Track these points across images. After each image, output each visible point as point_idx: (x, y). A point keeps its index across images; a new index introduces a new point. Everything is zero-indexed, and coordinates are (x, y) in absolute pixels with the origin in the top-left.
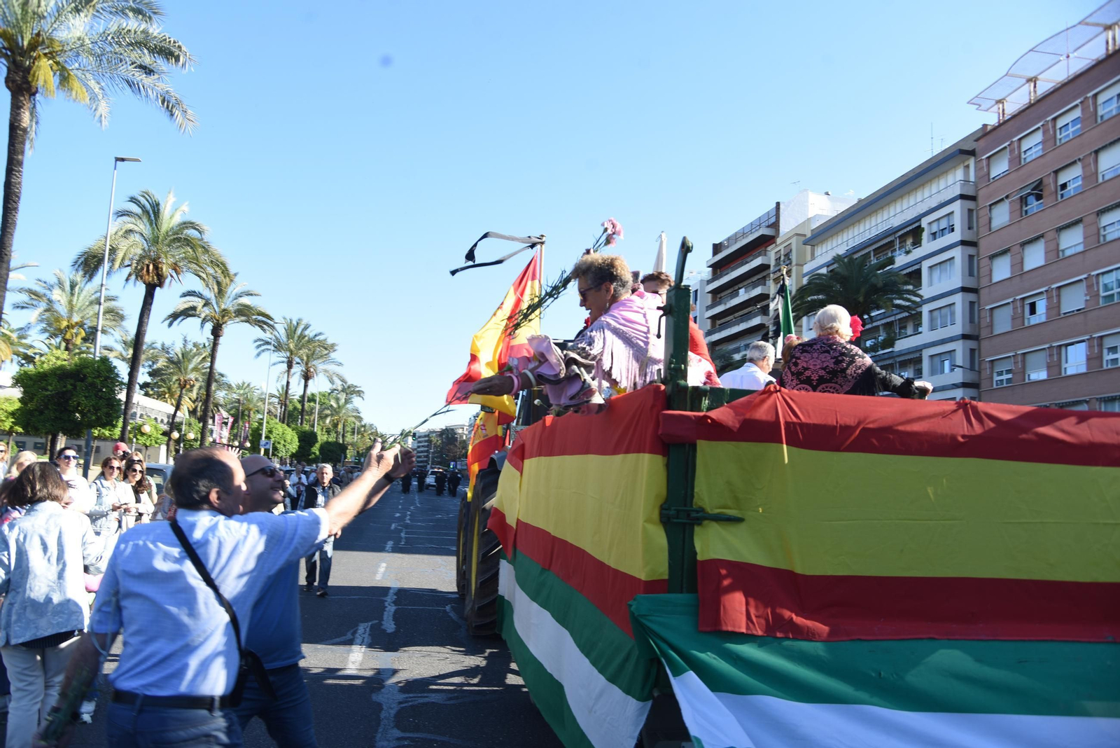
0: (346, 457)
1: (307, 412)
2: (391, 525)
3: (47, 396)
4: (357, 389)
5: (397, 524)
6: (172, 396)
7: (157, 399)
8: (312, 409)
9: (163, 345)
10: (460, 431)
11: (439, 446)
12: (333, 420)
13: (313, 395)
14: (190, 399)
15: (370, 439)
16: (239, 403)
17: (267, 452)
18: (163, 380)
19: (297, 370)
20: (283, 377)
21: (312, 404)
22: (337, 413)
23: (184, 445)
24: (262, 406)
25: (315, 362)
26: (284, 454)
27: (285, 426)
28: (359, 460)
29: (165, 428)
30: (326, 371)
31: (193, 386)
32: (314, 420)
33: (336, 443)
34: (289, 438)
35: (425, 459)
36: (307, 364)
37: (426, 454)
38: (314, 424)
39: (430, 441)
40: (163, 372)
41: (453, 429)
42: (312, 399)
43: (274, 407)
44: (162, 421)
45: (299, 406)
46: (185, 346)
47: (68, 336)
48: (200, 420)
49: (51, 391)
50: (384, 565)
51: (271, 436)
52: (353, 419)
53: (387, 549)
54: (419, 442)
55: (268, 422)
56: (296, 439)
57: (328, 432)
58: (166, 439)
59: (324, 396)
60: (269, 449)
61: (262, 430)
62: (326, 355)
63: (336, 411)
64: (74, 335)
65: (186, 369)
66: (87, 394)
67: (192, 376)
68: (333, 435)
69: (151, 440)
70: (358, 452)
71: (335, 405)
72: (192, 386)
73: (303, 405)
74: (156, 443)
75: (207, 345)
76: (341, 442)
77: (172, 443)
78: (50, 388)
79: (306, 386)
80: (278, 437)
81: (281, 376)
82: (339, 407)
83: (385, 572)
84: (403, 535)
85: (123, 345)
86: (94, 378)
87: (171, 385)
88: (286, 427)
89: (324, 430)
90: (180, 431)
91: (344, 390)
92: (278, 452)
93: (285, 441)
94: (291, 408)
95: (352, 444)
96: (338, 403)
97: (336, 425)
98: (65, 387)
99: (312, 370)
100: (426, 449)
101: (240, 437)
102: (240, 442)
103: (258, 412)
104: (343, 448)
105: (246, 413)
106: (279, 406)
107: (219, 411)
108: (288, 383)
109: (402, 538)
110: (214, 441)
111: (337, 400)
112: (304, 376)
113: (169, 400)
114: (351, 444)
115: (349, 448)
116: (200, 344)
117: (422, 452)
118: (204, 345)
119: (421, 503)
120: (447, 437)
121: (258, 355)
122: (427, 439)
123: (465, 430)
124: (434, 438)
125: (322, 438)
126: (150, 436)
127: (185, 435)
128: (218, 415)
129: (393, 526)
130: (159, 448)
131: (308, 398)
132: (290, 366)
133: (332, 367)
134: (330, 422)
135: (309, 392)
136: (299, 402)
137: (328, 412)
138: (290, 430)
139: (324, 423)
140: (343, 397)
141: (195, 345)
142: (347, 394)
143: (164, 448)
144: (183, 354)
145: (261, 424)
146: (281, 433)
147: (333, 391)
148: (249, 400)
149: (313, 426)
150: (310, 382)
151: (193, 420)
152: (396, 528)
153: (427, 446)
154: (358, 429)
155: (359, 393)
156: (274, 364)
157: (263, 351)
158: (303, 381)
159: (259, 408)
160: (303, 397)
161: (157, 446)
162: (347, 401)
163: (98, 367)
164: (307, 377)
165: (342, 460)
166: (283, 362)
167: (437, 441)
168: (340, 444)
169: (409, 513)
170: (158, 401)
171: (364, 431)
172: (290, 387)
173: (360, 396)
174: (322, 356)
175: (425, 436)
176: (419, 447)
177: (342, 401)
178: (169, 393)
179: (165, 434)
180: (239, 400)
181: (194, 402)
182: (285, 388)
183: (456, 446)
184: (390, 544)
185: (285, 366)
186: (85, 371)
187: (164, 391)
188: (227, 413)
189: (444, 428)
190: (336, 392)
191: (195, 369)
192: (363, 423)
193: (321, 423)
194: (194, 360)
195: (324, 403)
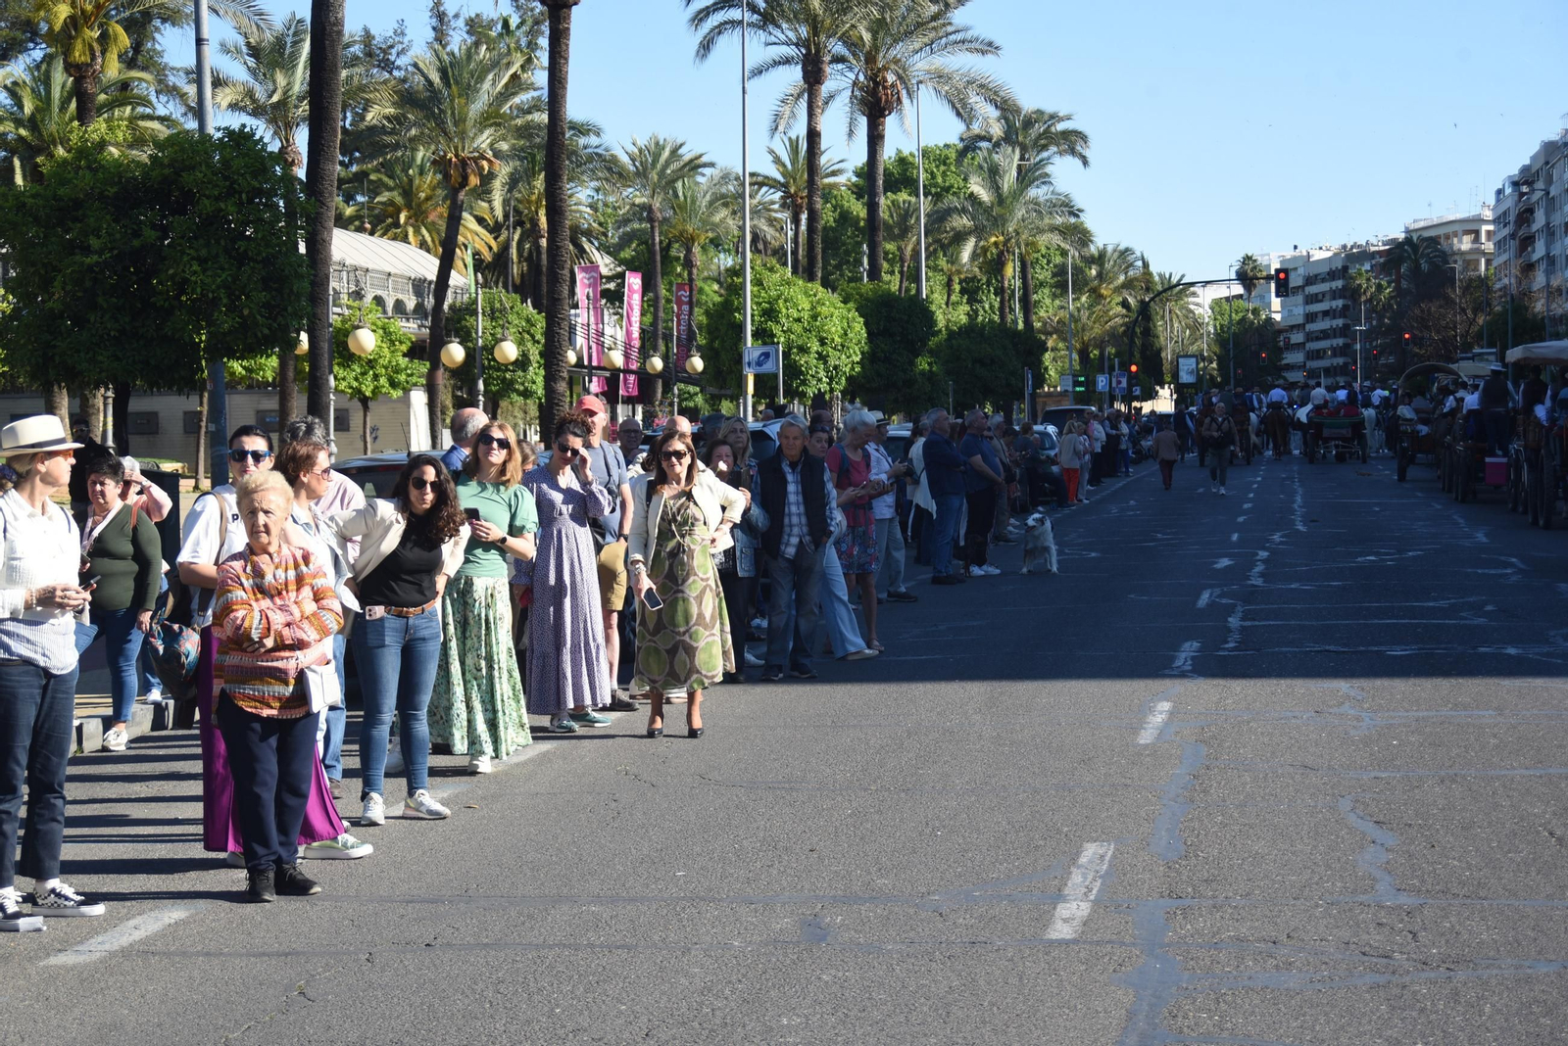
0: (1040, 379)
1: (888, 228)
2: (1198, 596)
3: (90, 268)
4: (1060, 127)
5: (1217, 591)
6: (419, 216)
7: (372, 233)
8: (906, 214)
9: (368, 37)
10: (1465, 244)
11: (1387, 307)
12: (985, 250)
13: (902, 161)
14: (480, 221)
15: (1125, 304)
16: (651, 220)
17: (765, 385)
18: (387, 168)
19: (839, 82)
20: (793, 115)
21: (903, 196)
22: (999, 222)
23: (486, 384)
24: (732, 224)
25: (898, 50)
26: (824, 387)
27: (816, 287)
28: (1090, 383)
29: (411, 329)
30: (941, 77)
31: (491, 176)
32: (916, 253)
33: (1002, 331)
34: (834, 329)
35: (1340, 361)
36: (870, 59)
37: (1340, 341)
38: (918, 269)
39: (1351, 293)
40: (388, 139)
41: (1433, 241)
42: (902, 177)
43: (771, 221)
44: (399, 306)
45: (859, 209)
46: (440, 35)
47: (79, 55)
48: (526, 289)
49: (100, 253)
50: (1166, 706)
51: (776, 330)
52: (1056, 239)
53: (1179, 663)
54: (1311, 299)
55: (758, 282)
56: (859, 328)
57: (971, 291)
58: (424, 367)
59: (943, 161)
60: (776, 376)
61: (742, 309)
62: (934, 18)
63: (990, 218)
64: (96, 46)
65: (460, 121)
66: (204, 252)
67: (484, 140)
68: (990, 301)
69: (376, 377)
70: (1084, 354)
71: (985, 196)
72: (487, 179)
73: (872, 207)
74: (393, 384)
75: (514, 21)
76: (1021, 326)
77: (441, 377)
78: (94, 242)
79: (875, 139)
80: (797, 328)
81: (787, 110)
82: (1000, 200)
83: (1167, 724)
84: (1234, 621)
85: (251, 61)
86: (217, 199)
87: (411, 181)
88: (822, 292)
89: (957, 287)
90: (465, 338)
91: (1009, 138)
92: (804, 383)
93: (822, 342)
94: (828, 217)
95: (1060, 330)
96: (996, 188)
97: (995, 267)
98: (137, 234)
99: (891, 78)
100: (1340, 322)
101: (667, 338)
102: (665, 358)
103: (716, 243)
104: (1029, 347)
105: (677, 251)
106: (784, 216)
107: (582, 251)
108: (813, 136)
109: (1230, 630)
110: (579, 364)
111: (993, 174)
112: (863, 102)
113: (410, 230)
114: (1056, 331)
115: (1050, 344)
116: (491, 24)
117: (1324, 335)
118: (506, 23)
119: (1308, 520)
120: (1416, 269)
121: (706, 46)
122: (1339, 284)
123: (1483, 238)
124: (1365, 279)
125: (949, 313)
126: (371, 364)
127: (489, 349)
128: (584, 270)
129: (1205, 598)
130: (406, 401)
131: (887, 174)
132: (813, 77)
133: (960, 62)
134: (974, 256)
135: (888, 152)
136: (858, 192)
137: (963, 222)
138: (836, 298)
139: (954, 260)
140: (1010, 162)
141: (474, 25)
142: (1024, 149)
143: (419, 399)
144: (443, 72)
145: (737, 290)
146: (806, 315)
147: (969, 145)
148: (682, 207)
149: (916, 278)
150: (890, 123)
151: (505, 298)
152: (1212, 605)
153: (1344, 312)
154: (1077, 270)
155: (1072, 142)
156: (758, 72)
157: (720, 29)
158: (863, 122)
159: (721, 231)
160: (868, 172)
161: (396, 394)
162: (1028, 176)
163: (224, 162)
164: (875, 105)
165: (1028, 391)
166: (787, 61)
167: (1379, 287)
168: (1016, 333)
169: (1263, 554)
170: (375, 239)
171: (1100, 275)
172: (824, 144)
173: (1073, 152)
174: (919, 25)
175: (1332, 275)
176: (1311, 317)
177: (1008, 181)
178: (409, 207)
179: (416, 351)
180: (648, 208)
181: (495, 229)
182: (804, 146)
183: (1449, 302)
184: (1189, 649)
185: (794, 75)
186: (187, 178)
187: (391, 203)
188: (608, 259)
189: (1401, 236)
190: (984, 144)
191: (491, 118)
192: (1093, 249)
193: (942, 262)
194: (486, 85)
195: (947, 189)
